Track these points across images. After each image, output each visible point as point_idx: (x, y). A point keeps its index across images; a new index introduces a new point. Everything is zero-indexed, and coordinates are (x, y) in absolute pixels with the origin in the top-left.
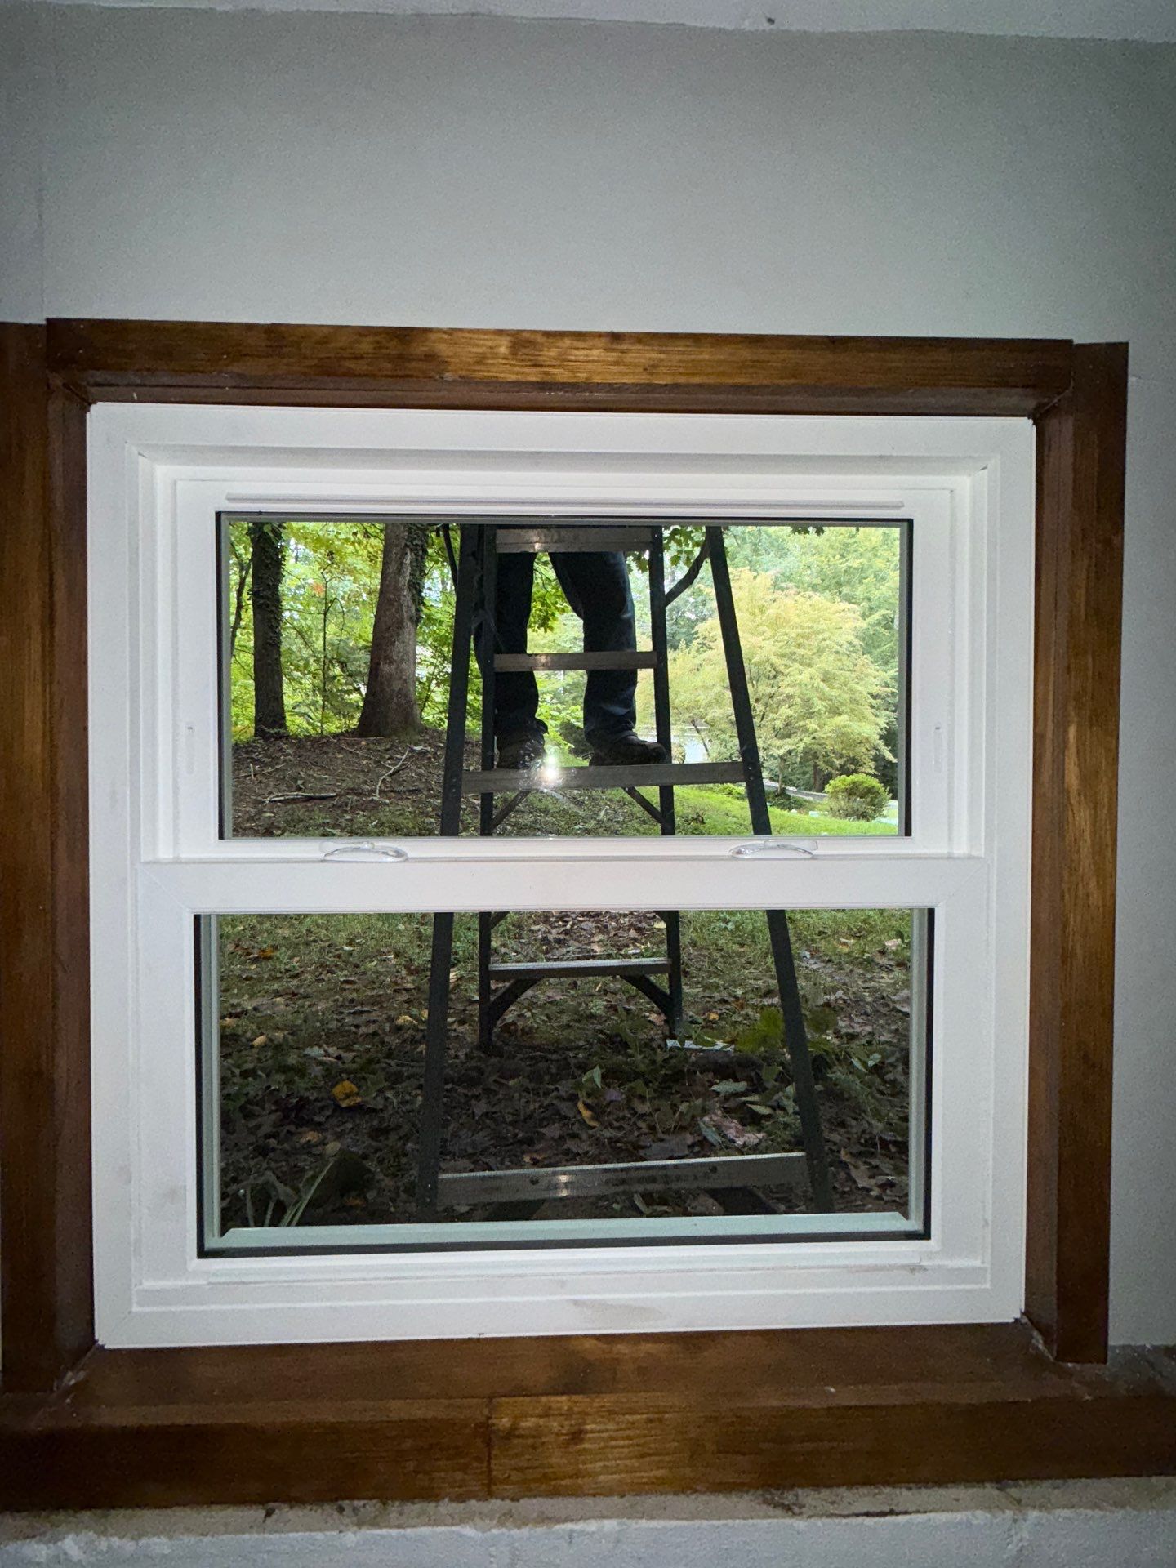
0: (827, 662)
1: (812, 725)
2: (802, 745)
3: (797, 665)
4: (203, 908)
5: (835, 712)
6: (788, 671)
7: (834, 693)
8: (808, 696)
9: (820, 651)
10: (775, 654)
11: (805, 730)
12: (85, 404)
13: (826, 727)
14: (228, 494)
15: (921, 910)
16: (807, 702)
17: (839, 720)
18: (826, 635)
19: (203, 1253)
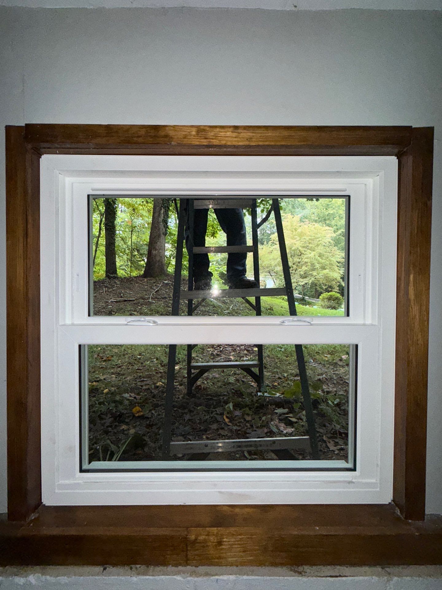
0: (320, 249)
1: (315, 273)
2: (311, 281)
3: (309, 250)
4: (82, 342)
5: (323, 268)
6: (305, 253)
7: (323, 261)
8: (313, 262)
9: (318, 245)
10: (300, 246)
11: (312, 275)
12: (40, 155)
13: (320, 274)
14: (92, 188)
15: (353, 345)
16: (313, 265)
17: (325, 271)
18: (320, 239)
19: (81, 471)
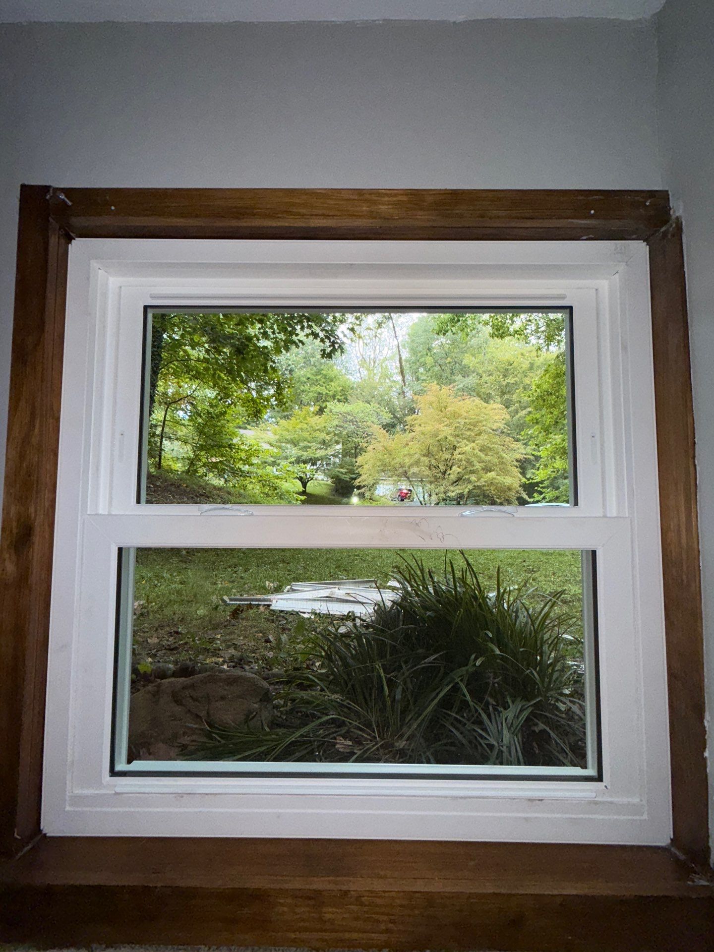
3: (465, 441)
5: (488, 470)
6: (459, 445)
7: (488, 458)
8: (471, 460)
9: (480, 434)
10: (451, 435)
11: (470, 482)
13: (482, 479)
16: (470, 463)
17: (492, 475)
18: (484, 423)
